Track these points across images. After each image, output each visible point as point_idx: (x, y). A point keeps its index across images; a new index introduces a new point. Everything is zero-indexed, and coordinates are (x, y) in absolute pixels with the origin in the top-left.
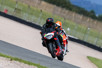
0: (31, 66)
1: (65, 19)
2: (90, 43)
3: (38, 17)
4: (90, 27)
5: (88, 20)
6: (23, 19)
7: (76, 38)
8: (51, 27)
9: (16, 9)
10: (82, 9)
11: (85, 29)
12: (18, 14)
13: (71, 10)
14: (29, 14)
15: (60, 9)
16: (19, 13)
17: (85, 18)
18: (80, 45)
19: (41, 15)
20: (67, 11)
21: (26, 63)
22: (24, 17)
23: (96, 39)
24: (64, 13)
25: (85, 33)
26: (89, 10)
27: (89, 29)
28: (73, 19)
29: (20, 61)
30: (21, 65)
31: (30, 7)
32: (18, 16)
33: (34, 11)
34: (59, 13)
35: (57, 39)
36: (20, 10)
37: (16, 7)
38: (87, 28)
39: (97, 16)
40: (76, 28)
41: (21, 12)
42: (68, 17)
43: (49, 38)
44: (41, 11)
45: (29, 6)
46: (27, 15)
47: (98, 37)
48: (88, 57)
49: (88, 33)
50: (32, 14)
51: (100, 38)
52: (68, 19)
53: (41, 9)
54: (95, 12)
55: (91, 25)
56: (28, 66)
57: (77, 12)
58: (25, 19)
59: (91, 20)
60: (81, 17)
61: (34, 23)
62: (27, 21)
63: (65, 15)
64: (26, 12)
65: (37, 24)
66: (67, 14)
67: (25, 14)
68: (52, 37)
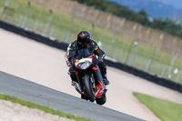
0: (32, 110)
1: (93, 26)
2: (139, 68)
3: (45, 22)
4: (138, 40)
5: (135, 27)
6: (17, 25)
7: (114, 60)
8: (85, 47)
9: (6, 8)
10: (124, 7)
11: (130, 44)
12: (10, 18)
13: (103, 9)
14: (29, 17)
15: (84, 8)
16: (12, 16)
17: (130, 23)
18: (124, 73)
19: (50, 19)
20: (97, 12)
21: (23, 105)
22: (21, 22)
23: (150, 61)
24: (92, 14)
25: (130, 51)
26: (137, 11)
27: (136, 43)
28: (108, 26)
29: (14, 100)
30: (16, 108)
31: (32, 4)
32: (9, 20)
33: (37, 12)
34: (82, 15)
35: (97, 68)
36: (13, 10)
37: (7, 4)
38: (133, 43)
39: (151, 20)
40: (113, 41)
41: (16, 15)
42: (98, 22)
43: (84, 67)
44: (51, 11)
45: (29, 4)
46: (25, 18)
47: (152, 58)
48: (135, 94)
49: (135, 50)
50: (34, 17)
51: (156, 60)
52: (99, 26)
53: (50, 8)
54: (148, 13)
55: (140, 36)
56: (28, 109)
57: (114, 13)
58: (22, 27)
59: (141, 27)
60: (122, 22)
61: (38, 33)
62: (26, 29)
63: (93, 19)
64: (23, 14)
65: (43, 35)
66: (98, 18)
67: (21, 17)
68: (88, 65)
